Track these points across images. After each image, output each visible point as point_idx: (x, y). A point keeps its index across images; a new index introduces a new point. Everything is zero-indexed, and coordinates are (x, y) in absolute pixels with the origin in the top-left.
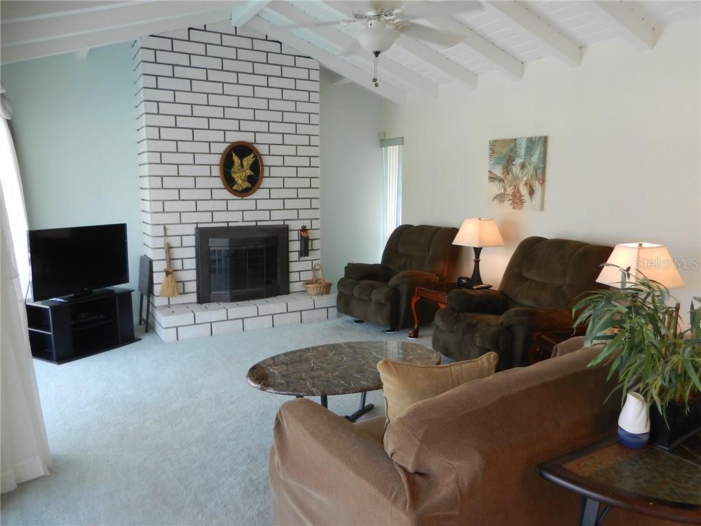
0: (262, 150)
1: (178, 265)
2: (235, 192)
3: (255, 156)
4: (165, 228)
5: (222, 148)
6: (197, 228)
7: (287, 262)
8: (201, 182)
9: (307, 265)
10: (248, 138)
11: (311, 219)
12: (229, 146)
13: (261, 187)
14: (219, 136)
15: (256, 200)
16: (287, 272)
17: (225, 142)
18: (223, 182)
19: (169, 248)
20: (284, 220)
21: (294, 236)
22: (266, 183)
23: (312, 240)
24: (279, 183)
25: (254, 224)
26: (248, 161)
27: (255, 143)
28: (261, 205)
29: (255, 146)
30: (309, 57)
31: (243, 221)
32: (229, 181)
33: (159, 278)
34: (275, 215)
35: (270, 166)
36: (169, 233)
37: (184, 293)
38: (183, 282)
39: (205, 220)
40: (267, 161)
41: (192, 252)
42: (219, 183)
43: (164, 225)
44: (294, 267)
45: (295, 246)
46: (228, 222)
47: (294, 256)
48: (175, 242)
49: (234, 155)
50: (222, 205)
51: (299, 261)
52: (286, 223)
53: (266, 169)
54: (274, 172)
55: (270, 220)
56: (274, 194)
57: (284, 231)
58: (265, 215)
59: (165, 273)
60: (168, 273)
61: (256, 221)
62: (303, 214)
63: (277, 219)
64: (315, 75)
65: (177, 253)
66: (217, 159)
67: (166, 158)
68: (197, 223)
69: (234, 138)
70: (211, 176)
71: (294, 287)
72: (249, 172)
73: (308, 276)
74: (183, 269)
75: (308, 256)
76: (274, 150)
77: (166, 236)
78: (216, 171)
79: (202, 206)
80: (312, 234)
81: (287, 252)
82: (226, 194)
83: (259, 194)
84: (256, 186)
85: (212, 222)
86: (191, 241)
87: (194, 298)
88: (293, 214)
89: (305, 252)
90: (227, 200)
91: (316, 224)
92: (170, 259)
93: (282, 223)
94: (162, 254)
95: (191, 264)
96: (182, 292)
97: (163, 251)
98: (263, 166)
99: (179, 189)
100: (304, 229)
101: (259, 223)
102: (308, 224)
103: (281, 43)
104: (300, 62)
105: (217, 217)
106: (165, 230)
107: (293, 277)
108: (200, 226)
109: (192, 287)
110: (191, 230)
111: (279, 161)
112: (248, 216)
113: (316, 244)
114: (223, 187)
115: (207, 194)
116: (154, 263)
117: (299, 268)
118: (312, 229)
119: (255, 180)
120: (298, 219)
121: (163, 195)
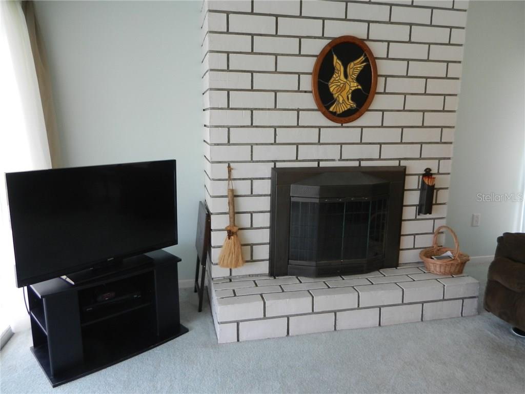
0: (378, 50)
1: (245, 220)
2: (333, 116)
3: (366, 60)
4: (229, 167)
5: (317, 47)
6: (275, 169)
7: (398, 220)
8: (284, 100)
9: (427, 226)
10: (357, 31)
11: (439, 159)
12: (329, 44)
13: (370, 108)
14: (315, 28)
15: (362, 127)
16: (397, 235)
17: (323, 37)
18: (316, 100)
19: (234, 196)
20: (400, 159)
21: (412, 183)
22: (379, 102)
23: (439, 189)
24: (397, 102)
25: (356, 164)
26: (356, 67)
27: (368, 39)
28: (368, 135)
29: (368, 43)
31: (341, 160)
32: (324, 98)
33: (218, 238)
34: (388, 151)
35: (386, 76)
36: (235, 174)
37: (252, 261)
38: (252, 245)
39: (286, 157)
40: (384, 67)
41: (265, 204)
42: (309, 101)
43: (229, 163)
44: (407, 227)
45: (412, 198)
46: (319, 161)
47: (409, 213)
48: (242, 188)
49: (335, 58)
50: (312, 136)
51: (416, 219)
52: (403, 163)
53: (381, 81)
54: (392, 85)
55: (380, 159)
56: (390, 119)
57: (397, 176)
58: (373, 152)
59: (226, 233)
60: (230, 234)
61: (360, 160)
62: (428, 151)
63: (390, 157)
65: (245, 204)
66: (309, 65)
67: (237, 62)
68: (275, 162)
69: (337, 30)
70: (299, 91)
71: (407, 256)
72: (354, 85)
73: (426, 242)
74: (252, 228)
75: (430, 213)
76: (394, 50)
77: (230, 179)
78: (307, 83)
79: (283, 136)
80: (439, 182)
81: (400, 206)
82: (319, 119)
83: (368, 118)
84: (363, 108)
85: (297, 160)
86: (265, 187)
87: (264, 268)
88: (414, 151)
89: (425, 207)
90: (320, 128)
91: (445, 166)
92: (234, 213)
93: (396, 163)
94: (224, 205)
95: (264, 220)
96: (249, 259)
97: (226, 200)
98: (377, 76)
99: (252, 110)
100: (428, 174)
101: (364, 164)
102: (433, 166)
105: (304, 153)
106: (230, 169)
107: (406, 242)
108: (279, 165)
109: (263, 252)
110: (266, 171)
111: (400, 68)
112: (349, 152)
113: (442, 196)
114: (316, 107)
115: (291, 118)
116: (213, 217)
117: (415, 230)
118: (439, 173)
120: (420, 158)
121: (229, 118)
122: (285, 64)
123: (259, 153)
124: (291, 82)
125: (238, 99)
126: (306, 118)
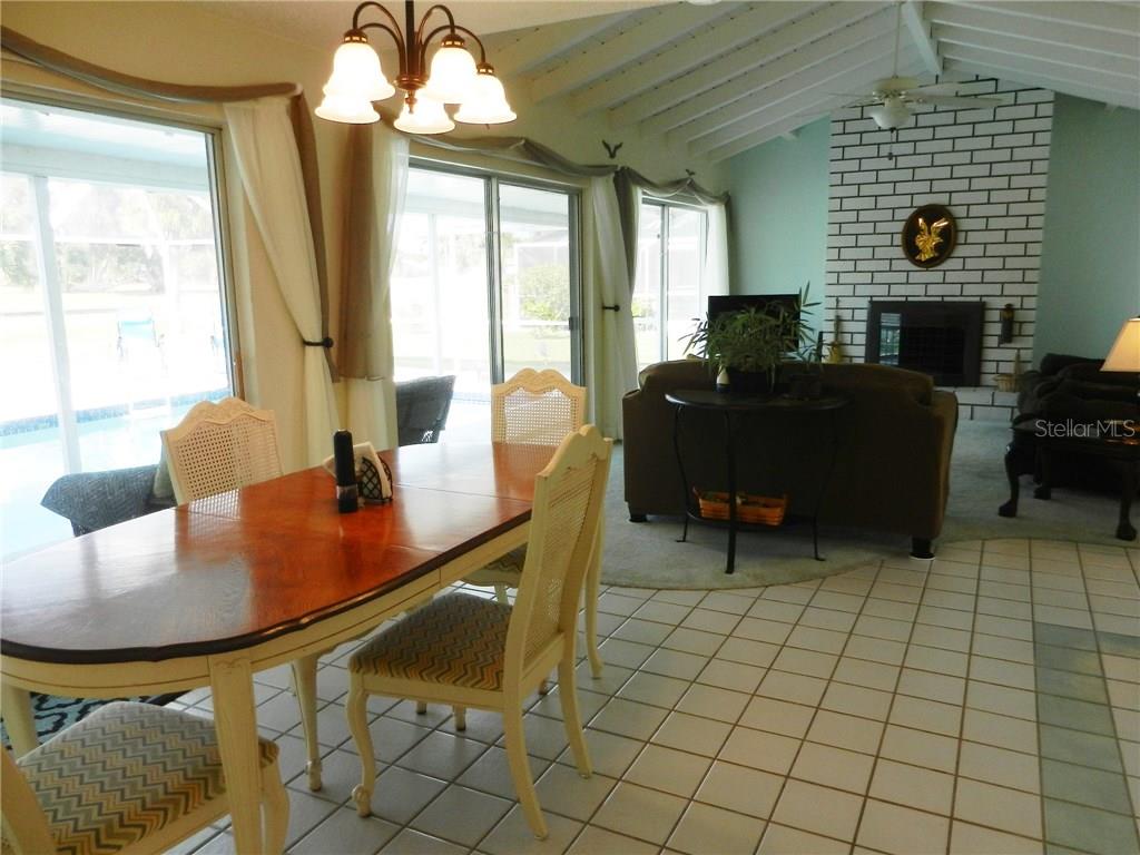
0: (959, 212)
1: (847, 339)
2: (919, 263)
3: (950, 219)
5: (906, 214)
6: (871, 302)
7: (980, 348)
8: (880, 253)
9: (1011, 354)
10: (942, 199)
11: (1022, 296)
12: (916, 211)
13: (953, 256)
14: (906, 201)
15: (945, 271)
16: (979, 360)
17: (911, 207)
18: (905, 252)
19: (839, 321)
20: (981, 296)
21: (995, 316)
22: (960, 251)
23: (1021, 323)
24: (979, 250)
25: (939, 299)
26: (939, 226)
27: (950, 205)
28: (951, 277)
29: (949, 208)
30: (1038, 89)
31: (926, 296)
32: (911, 250)
34: (969, 290)
35: (966, 231)
36: (841, 305)
39: (880, 292)
40: (964, 224)
41: (863, 327)
42: (899, 252)
43: (837, 297)
44: (990, 354)
45: (994, 329)
46: (907, 296)
47: (992, 341)
48: (846, 315)
49: (920, 220)
50: (902, 278)
51: (998, 348)
52: (984, 299)
53: (962, 235)
54: (972, 237)
55: (962, 296)
56: (970, 264)
57: (980, 308)
58: (956, 290)
60: (835, 346)
61: (943, 296)
62: (1009, 289)
63: (973, 293)
64: (1047, 110)
65: (848, 327)
66: (900, 227)
67: (846, 229)
68: (872, 297)
69: (921, 201)
70: (892, 246)
71: (988, 379)
72: (938, 239)
73: (1009, 368)
74: (851, 344)
75: (1012, 342)
76: (974, 211)
77: (837, 308)
78: (898, 240)
79: (879, 278)
80: (1020, 316)
81: (981, 335)
82: (908, 265)
83: (950, 264)
84: (946, 256)
85: (889, 296)
86: (863, 315)
88: (996, 289)
89: (1007, 336)
90: (908, 271)
91: (1029, 303)
92: (838, 332)
93: (977, 299)
94: (831, 327)
95: (861, 339)
97: (833, 323)
98: (957, 231)
99: (856, 261)
100: (1009, 308)
101: (946, 299)
102: (1016, 302)
103: (997, 80)
104: (1023, 97)
105: (896, 290)
106: (838, 301)
107: (989, 367)
108: (874, 299)
110: (865, 303)
111: (981, 224)
112: (933, 290)
113: (1029, 329)
114: (903, 256)
115: (885, 265)
116: (824, 335)
117: (999, 358)
118: (1022, 309)
119: (945, 249)
120: (1002, 295)
121: (838, 266)
122: (881, 227)
123: (860, 290)
124: (886, 240)
125: (846, 254)
126: (897, 265)
